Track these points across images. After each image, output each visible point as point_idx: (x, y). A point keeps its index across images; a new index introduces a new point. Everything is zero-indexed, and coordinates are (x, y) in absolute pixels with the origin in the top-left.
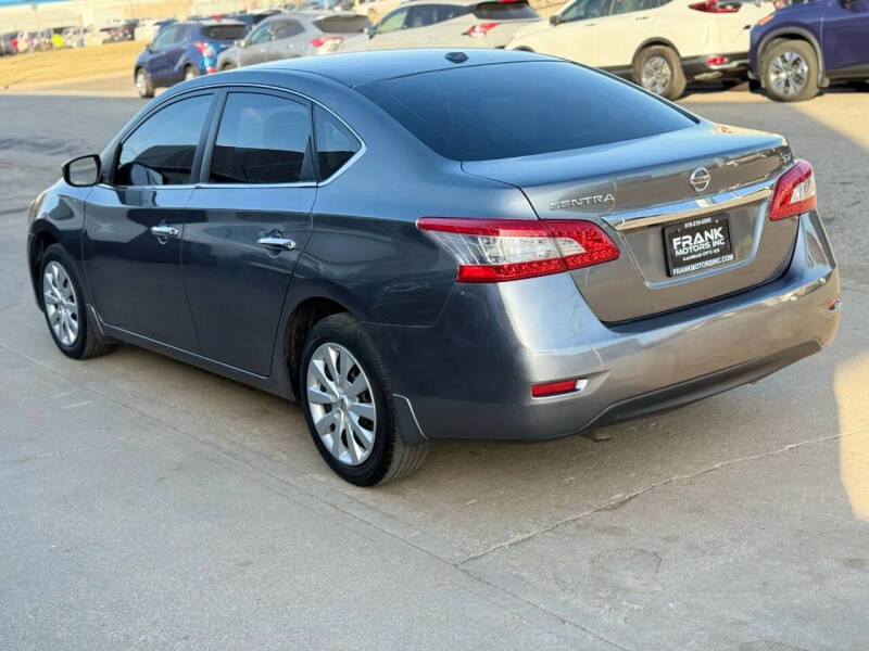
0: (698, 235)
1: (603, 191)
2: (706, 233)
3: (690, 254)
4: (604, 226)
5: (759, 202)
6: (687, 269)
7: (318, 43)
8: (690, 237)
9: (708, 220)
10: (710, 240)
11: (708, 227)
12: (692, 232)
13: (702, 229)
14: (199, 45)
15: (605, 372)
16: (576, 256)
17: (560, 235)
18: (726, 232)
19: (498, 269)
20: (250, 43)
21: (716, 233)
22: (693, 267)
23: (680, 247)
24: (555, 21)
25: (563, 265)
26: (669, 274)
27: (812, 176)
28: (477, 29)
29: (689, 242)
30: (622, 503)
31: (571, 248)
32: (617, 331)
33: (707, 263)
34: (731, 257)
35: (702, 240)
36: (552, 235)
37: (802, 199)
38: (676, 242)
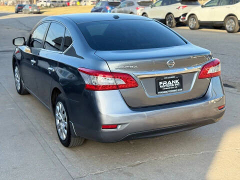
0: (169, 81)
1: (134, 65)
2: (173, 81)
3: (165, 87)
4: (133, 76)
5: (195, 72)
6: (164, 92)
7: (137, 9)
8: (166, 82)
9: (174, 77)
10: (174, 83)
11: (174, 79)
12: (167, 80)
13: (171, 80)
14: (107, 7)
15: (127, 123)
16: (122, 85)
17: (117, 78)
18: (181, 81)
19: (96, 86)
20: (120, 7)
21: (177, 81)
22: (166, 92)
23: (162, 85)
24: (203, 6)
25: (117, 87)
26: (157, 93)
27: (220, 64)
28: (181, 7)
29: (166, 84)
30: (138, 165)
31: (121, 82)
32: (134, 111)
33: (172, 91)
34: (182, 90)
35: (171, 83)
36: (114, 78)
37: (213, 72)
38: (160, 83)
